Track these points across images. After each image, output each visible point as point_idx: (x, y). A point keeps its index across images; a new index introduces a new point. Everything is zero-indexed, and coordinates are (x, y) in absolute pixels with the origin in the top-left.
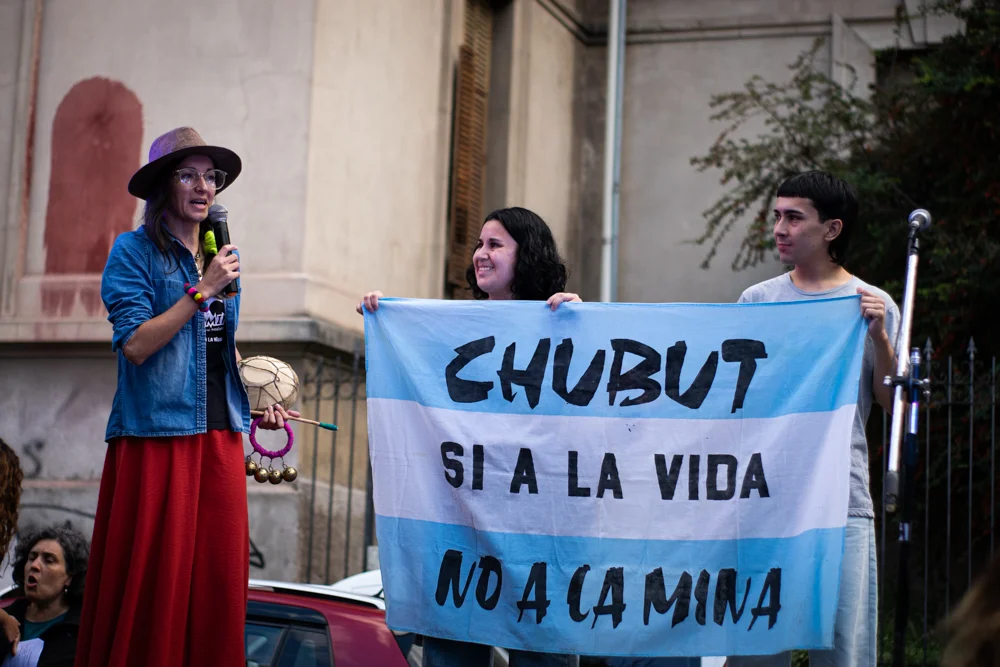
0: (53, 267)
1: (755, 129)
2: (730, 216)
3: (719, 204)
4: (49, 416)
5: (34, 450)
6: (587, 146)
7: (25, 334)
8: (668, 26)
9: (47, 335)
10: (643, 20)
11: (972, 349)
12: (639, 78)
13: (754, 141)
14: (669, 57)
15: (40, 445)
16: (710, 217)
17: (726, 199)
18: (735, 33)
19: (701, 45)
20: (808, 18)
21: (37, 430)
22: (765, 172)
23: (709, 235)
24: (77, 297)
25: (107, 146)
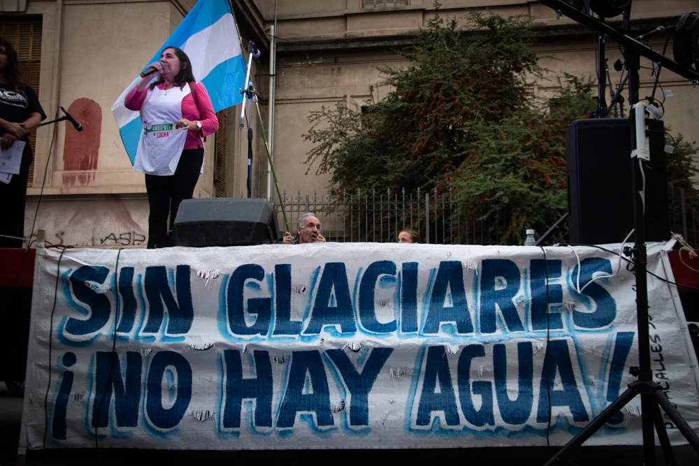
0: (67, 168)
1: (323, 125)
2: (315, 156)
3: (312, 150)
4: (66, 223)
5: (60, 235)
6: (261, 139)
7: (56, 192)
8: (289, 98)
9: (65, 192)
10: (281, 96)
11: (403, 191)
12: (279, 116)
13: (323, 129)
14: (289, 109)
15: (62, 233)
16: (309, 155)
17: (314, 149)
18: (313, 100)
19: (301, 104)
20: (338, 96)
21: (62, 228)
22: (327, 140)
23: (308, 161)
24: (77, 178)
25: (88, 123)
